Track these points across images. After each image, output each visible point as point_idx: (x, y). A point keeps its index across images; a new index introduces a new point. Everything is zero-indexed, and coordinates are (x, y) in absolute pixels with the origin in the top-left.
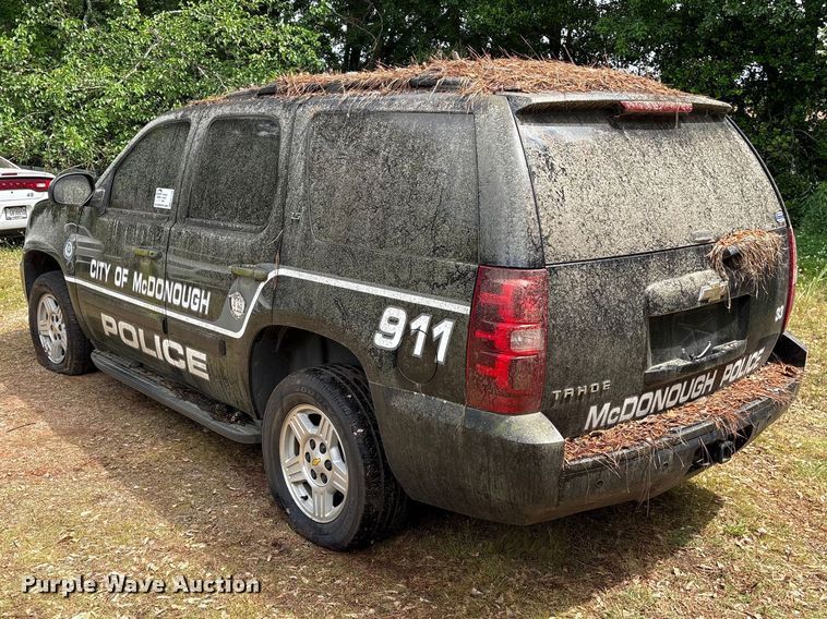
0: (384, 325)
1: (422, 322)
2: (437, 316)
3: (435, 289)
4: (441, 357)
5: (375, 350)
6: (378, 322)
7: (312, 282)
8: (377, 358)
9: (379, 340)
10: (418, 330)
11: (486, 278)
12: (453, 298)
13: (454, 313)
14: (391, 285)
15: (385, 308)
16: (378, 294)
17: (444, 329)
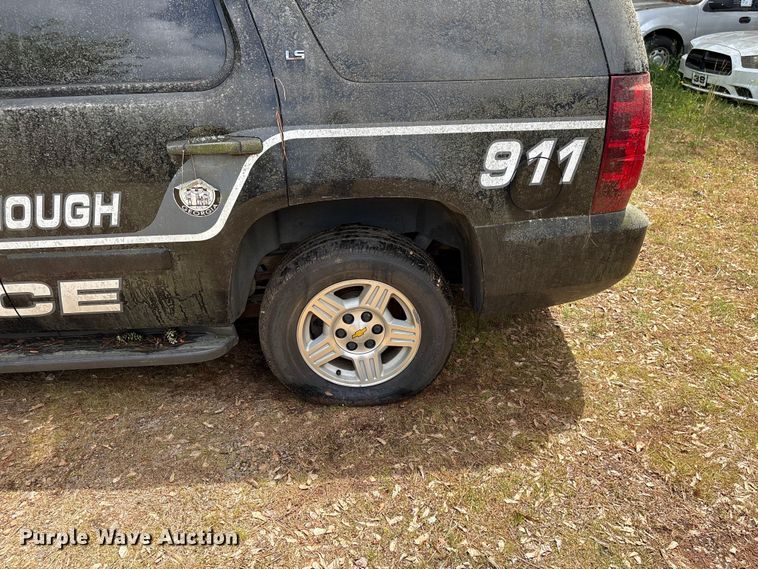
0: (490, 162)
1: (545, 149)
2: (563, 139)
3: (557, 110)
4: (567, 177)
5: (483, 193)
6: (482, 162)
7: (361, 138)
8: (486, 201)
9: (487, 181)
10: (539, 157)
11: (622, 87)
12: (584, 115)
13: (585, 130)
14: (495, 117)
15: (488, 145)
16: (477, 131)
17: (574, 150)
